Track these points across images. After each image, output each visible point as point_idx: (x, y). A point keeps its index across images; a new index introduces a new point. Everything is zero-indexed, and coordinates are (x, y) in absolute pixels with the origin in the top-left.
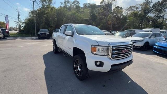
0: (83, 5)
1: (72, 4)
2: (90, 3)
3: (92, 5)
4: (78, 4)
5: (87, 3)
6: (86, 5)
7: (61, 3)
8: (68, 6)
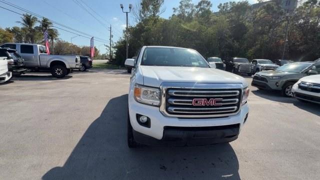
0: (219, 8)
1: (194, 8)
2: (234, 2)
3: (237, 5)
4: (207, 7)
5: (227, 3)
6: (224, 7)
7: (174, 9)
8: (187, 12)
